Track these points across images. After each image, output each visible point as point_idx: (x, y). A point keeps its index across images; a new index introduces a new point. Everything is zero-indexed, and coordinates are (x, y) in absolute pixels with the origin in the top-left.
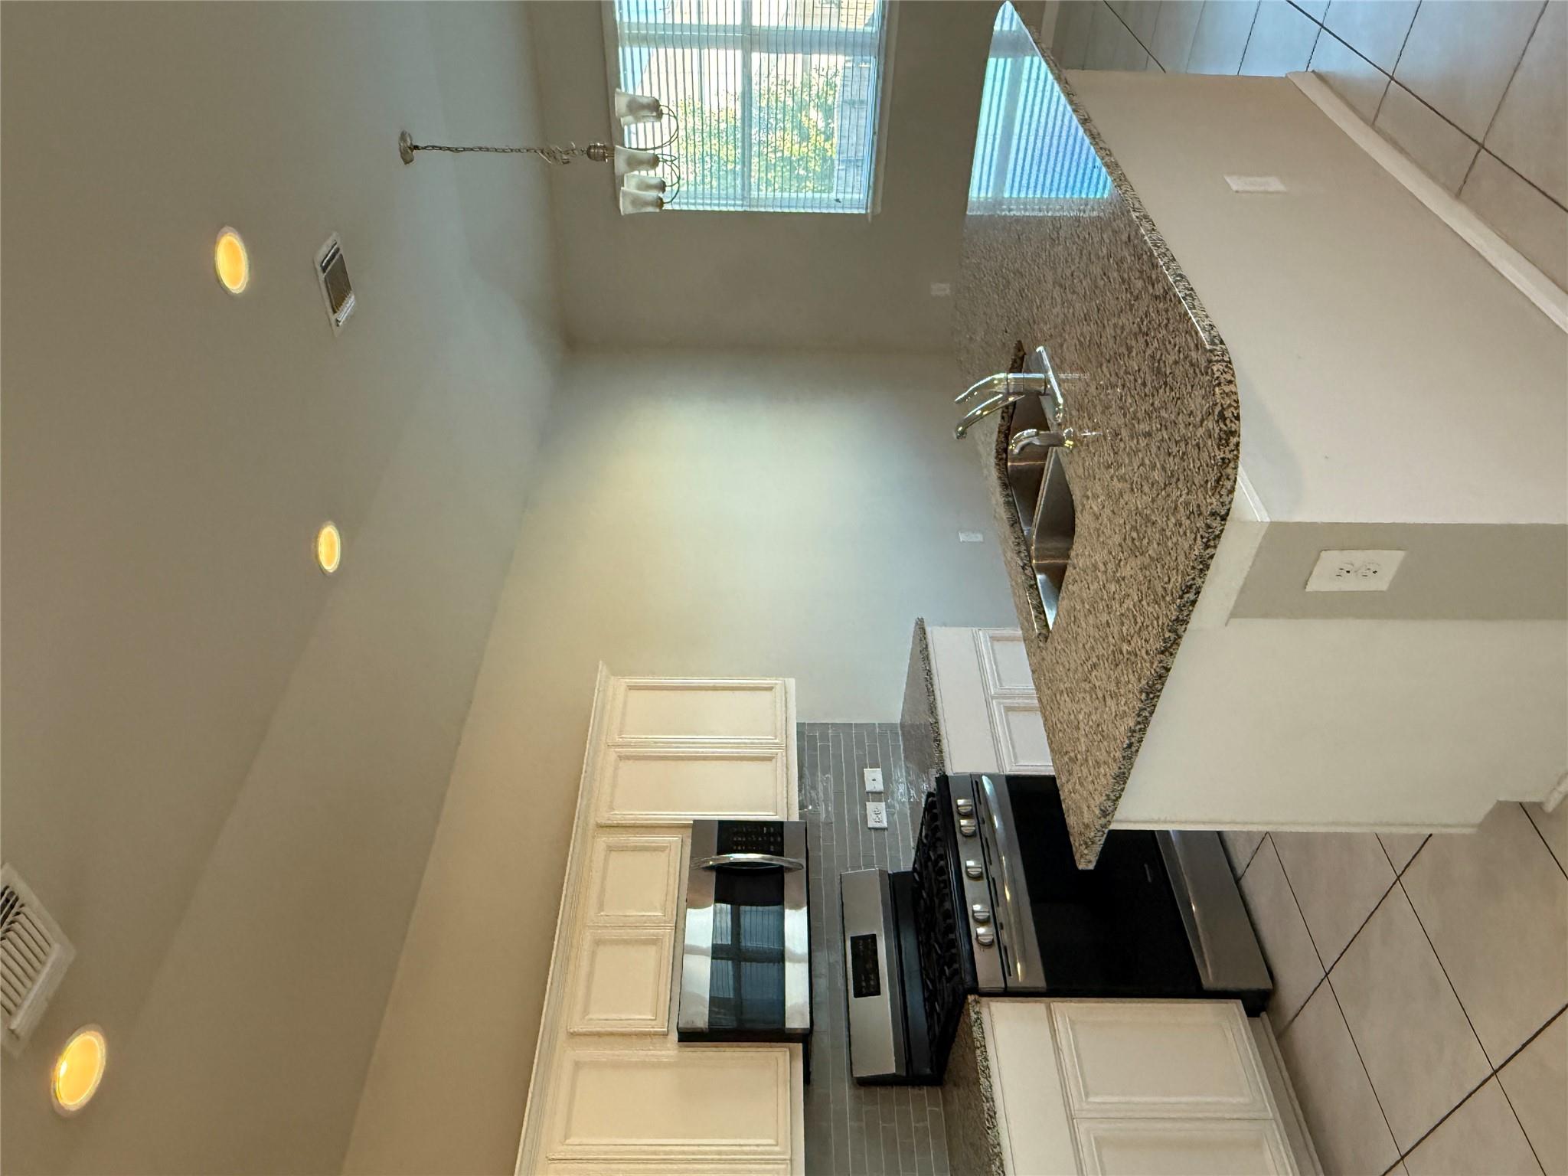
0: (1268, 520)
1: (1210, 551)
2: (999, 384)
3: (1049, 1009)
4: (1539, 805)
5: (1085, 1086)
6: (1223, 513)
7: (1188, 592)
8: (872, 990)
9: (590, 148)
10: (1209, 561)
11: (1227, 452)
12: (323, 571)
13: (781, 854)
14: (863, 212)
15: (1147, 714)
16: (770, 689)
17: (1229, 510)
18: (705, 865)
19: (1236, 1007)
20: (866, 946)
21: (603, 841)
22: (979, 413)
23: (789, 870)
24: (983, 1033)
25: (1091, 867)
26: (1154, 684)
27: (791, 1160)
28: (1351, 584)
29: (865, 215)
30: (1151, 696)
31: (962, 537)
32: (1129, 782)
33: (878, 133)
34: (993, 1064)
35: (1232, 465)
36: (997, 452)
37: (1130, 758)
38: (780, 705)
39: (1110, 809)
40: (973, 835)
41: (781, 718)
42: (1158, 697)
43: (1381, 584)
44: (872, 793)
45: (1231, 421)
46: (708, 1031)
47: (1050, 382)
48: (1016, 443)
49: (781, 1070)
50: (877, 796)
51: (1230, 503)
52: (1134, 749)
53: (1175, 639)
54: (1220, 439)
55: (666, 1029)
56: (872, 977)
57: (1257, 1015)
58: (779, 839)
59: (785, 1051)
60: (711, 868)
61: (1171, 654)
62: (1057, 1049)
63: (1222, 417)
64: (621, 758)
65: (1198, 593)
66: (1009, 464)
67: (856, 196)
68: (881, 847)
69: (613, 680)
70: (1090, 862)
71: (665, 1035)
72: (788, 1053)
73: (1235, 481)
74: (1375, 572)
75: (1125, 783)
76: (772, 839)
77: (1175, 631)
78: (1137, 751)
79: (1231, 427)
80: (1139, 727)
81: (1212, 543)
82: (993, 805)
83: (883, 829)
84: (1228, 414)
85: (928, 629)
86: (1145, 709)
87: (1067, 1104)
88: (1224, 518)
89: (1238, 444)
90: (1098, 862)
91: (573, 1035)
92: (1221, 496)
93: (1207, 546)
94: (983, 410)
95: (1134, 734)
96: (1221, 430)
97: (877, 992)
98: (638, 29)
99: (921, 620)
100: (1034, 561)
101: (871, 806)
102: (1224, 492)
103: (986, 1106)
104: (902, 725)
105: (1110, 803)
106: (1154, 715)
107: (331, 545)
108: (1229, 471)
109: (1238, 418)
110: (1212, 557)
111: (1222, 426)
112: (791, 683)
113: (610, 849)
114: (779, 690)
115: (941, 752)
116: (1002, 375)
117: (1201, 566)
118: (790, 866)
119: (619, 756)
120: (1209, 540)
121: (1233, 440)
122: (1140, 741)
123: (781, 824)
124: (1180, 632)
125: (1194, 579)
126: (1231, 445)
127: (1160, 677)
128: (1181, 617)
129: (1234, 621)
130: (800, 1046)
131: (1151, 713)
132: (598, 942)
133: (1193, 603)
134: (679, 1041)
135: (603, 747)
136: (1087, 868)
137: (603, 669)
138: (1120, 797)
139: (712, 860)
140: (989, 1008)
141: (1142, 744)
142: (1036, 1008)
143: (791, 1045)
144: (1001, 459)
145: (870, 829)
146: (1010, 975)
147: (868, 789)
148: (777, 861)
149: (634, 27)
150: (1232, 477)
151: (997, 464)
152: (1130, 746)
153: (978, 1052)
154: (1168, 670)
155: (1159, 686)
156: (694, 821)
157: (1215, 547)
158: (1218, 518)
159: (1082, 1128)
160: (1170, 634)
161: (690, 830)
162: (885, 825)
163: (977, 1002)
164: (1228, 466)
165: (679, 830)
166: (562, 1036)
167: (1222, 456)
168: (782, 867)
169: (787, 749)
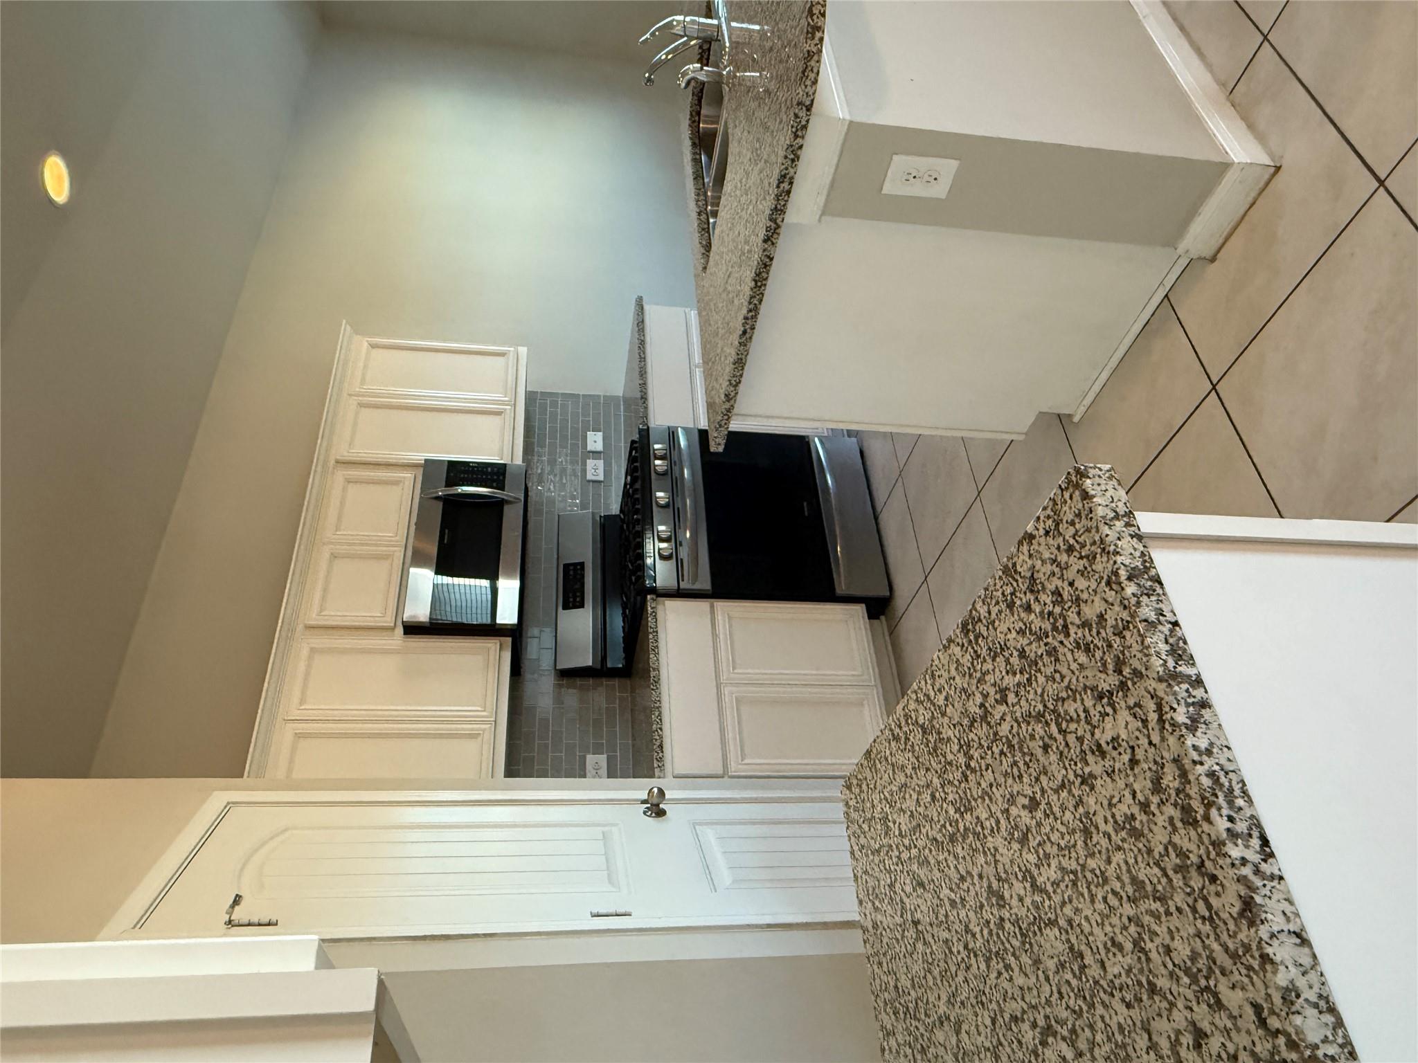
0: (848, 117)
1: (799, 140)
2: (678, 25)
3: (712, 607)
4: (1070, 416)
5: (733, 661)
6: (808, 103)
7: (783, 182)
8: (578, 604)
10: (799, 152)
11: (812, 45)
12: (51, 201)
13: (503, 489)
15: (757, 302)
16: (502, 354)
17: (812, 101)
18: (434, 495)
19: (859, 610)
20: (575, 570)
21: (341, 475)
22: (664, 57)
23: (508, 502)
24: (656, 622)
25: (721, 449)
26: (760, 273)
27: (495, 721)
28: (917, 190)
30: (759, 284)
32: (746, 368)
34: (662, 644)
35: (816, 58)
36: (691, 115)
37: (745, 345)
38: (512, 371)
39: (733, 394)
40: (664, 474)
41: (511, 379)
42: (765, 285)
43: (940, 190)
44: (593, 452)
45: (818, 17)
46: (429, 625)
47: (721, 27)
48: (683, 77)
49: (491, 658)
50: (596, 455)
51: (814, 94)
52: (748, 336)
53: (775, 229)
54: (808, 32)
55: (392, 625)
56: (578, 594)
57: (877, 618)
58: (501, 478)
59: (496, 643)
60: (438, 498)
61: (773, 244)
62: (715, 635)
63: (811, 13)
64: (361, 405)
65: (791, 183)
66: (701, 125)
68: (597, 496)
69: (357, 338)
70: (719, 444)
71: (393, 629)
72: (498, 644)
73: (818, 73)
74: (935, 179)
75: (743, 369)
76: (495, 477)
77: (774, 221)
78: (751, 338)
79: (817, 22)
80: (751, 314)
81: (799, 133)
82: (685, 457)
83: (600, 482)
84: (815, 11)
85: (646, 307)
86: (755, 297)
87: (717, 676)
88: (809, 108)
89: (821, 39)
90: (726, 445)
91: (309, 627)
92: (806, 86)
93: (796, 136)
94: (667, 54)
95: (748, 322)
96: (809, 24)
97: (582, 605)
99: (640, 298)
100: (709, 207)
101: (590, 463)
102: (808, 83)
103: (652, 674)
104: (623, 397)
105: (732, 389)
106: (763, 303)
107: (60, 178)
108: (813, 63)
109: (823, 15)
110: (801, 147)
111: (810, 20)
112: (523, 350)
113: (349, 481)
114: (512, 357)
115: (646, 408)
116: (681, 18)
117: (792, 156)
118: (510, 499)
119: (359, 404)
120: (797, 130)
121: (818, 35)
122: (753, 328)
123: (505, 465)
124: (779, 221)
125: (787, 169)
126: (817, 39)
127: (766, 266)
128: (779, 207)
129: (826, 219)
130: (509, 640)
131: (761, 301)
132: (334, 556)
133: (789, 192)
134: (405, 634)
135: (345, 395)
136: (717, 451)
137: (346, 329)
138: (740, 382)
139: (441, 491)
140: (664, 605)
141: (755, 331)
142: (703, 605)
143: (501, 638)
144: (694, 122)
145: (589, 481)
146: (683, 580)
147: (589, 448)
148: (498, 493)
150: (815, 70)
151: (690, 125)
152: (745, 332)
153: (651, 636)
154: (771, 259)
155: (764, 275)
156: (426, 460)
157: (803, 137)
158: (804, 108)
159: (726, 691)
160: (771, 223)
161: (422, 469)
162: (602, 479)
163: (654, 600)
164: (811, 58)
165: (411, 468)
166: (300, 627)
167: (808, 48)
168: (503, 499)
169: (515, 406)
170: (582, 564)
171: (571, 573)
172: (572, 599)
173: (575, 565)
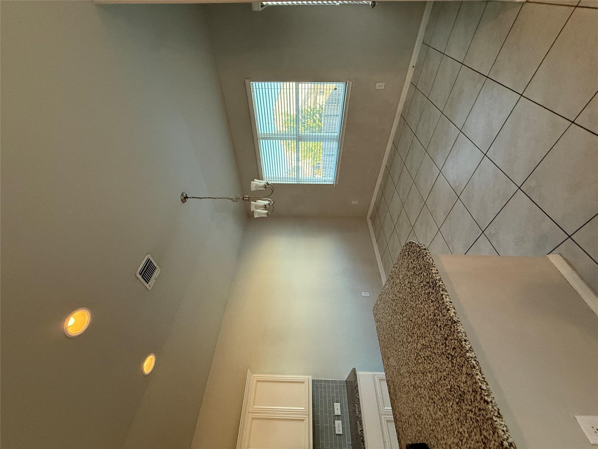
9: (244, 197)
14: (332, 183)
29: (333, 184)
31: (363, 294)
33: (338, 164)
44: (337, 416)
67: (331, 178)
83: (341, 435)
98: (264, 135)
99: (354, 369)
101: (337, 423)
112: (310, 378)
137: (249, 372)
145: (336, 434)
147: (336, 413)
149: (263, 135)
162: (342, 433)
169: (309, 415)
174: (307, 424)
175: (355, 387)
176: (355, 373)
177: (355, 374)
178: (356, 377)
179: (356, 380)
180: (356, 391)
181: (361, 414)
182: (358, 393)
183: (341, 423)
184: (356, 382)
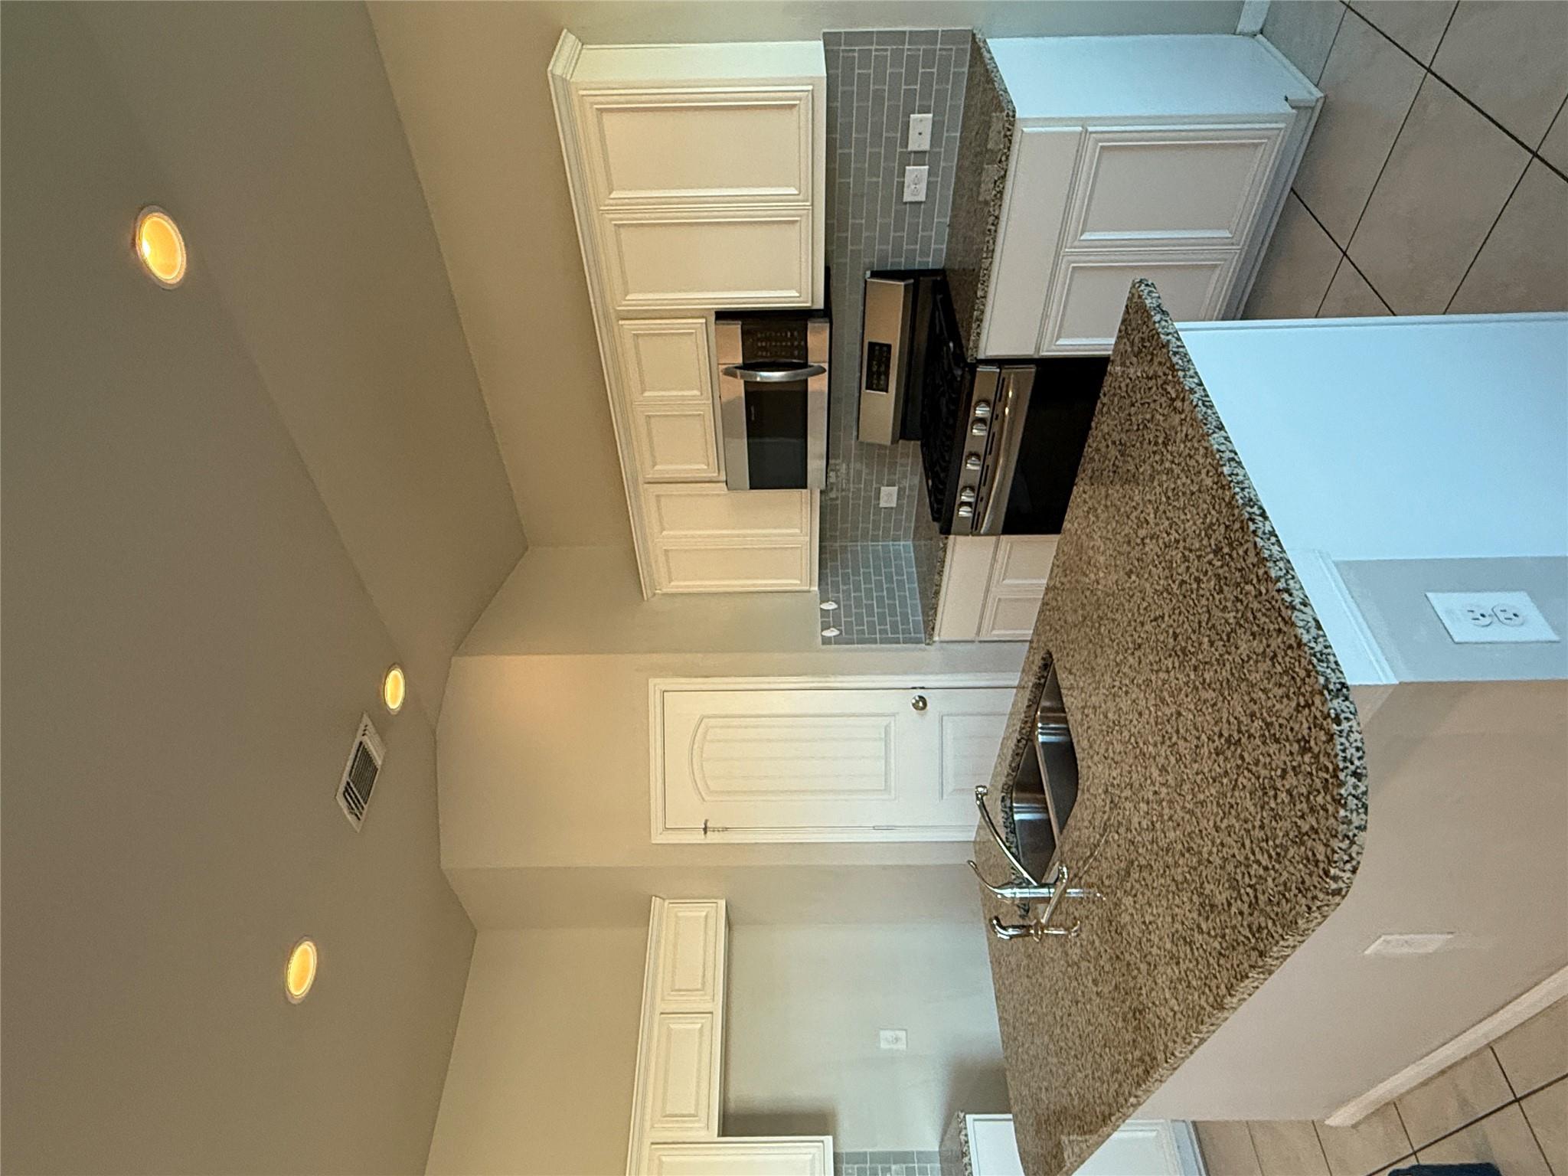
3: (998, 539)
8: (881, 384)
20: (880, 350)
44: (915, 152)
50: (920, 157)
68: (914, 225)
76: (796, 344)
83: (920, 203)
97: (885, 388)
101: (910, 170)
145: (905, 204)
147: (910, 147)
148: (800, 375)
162: (923, 199)
169: (813, 210)
170: (889, 347)
171: (877, 353)
172: (876, 379)
173: (882, 345)
174: (806, 234)
175: (995, 182)
176: (1008, 133)
177: (1005, 136)
178: (1009, 149)
179: (1004, 158)
180: (994, 192)
181: (992, 258)
182: (1001, 198)
183: (927, 173)
184: (1005, 163)
